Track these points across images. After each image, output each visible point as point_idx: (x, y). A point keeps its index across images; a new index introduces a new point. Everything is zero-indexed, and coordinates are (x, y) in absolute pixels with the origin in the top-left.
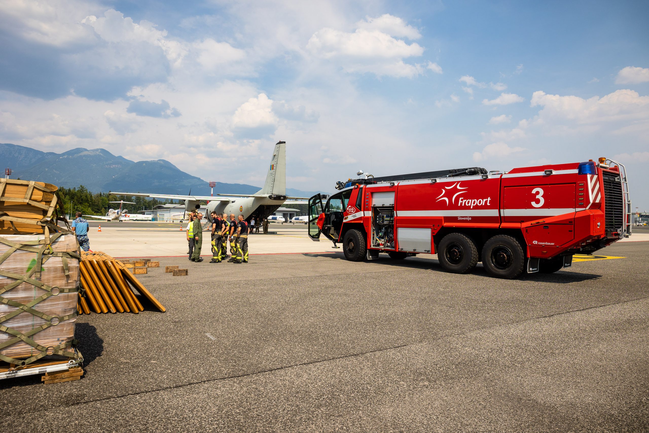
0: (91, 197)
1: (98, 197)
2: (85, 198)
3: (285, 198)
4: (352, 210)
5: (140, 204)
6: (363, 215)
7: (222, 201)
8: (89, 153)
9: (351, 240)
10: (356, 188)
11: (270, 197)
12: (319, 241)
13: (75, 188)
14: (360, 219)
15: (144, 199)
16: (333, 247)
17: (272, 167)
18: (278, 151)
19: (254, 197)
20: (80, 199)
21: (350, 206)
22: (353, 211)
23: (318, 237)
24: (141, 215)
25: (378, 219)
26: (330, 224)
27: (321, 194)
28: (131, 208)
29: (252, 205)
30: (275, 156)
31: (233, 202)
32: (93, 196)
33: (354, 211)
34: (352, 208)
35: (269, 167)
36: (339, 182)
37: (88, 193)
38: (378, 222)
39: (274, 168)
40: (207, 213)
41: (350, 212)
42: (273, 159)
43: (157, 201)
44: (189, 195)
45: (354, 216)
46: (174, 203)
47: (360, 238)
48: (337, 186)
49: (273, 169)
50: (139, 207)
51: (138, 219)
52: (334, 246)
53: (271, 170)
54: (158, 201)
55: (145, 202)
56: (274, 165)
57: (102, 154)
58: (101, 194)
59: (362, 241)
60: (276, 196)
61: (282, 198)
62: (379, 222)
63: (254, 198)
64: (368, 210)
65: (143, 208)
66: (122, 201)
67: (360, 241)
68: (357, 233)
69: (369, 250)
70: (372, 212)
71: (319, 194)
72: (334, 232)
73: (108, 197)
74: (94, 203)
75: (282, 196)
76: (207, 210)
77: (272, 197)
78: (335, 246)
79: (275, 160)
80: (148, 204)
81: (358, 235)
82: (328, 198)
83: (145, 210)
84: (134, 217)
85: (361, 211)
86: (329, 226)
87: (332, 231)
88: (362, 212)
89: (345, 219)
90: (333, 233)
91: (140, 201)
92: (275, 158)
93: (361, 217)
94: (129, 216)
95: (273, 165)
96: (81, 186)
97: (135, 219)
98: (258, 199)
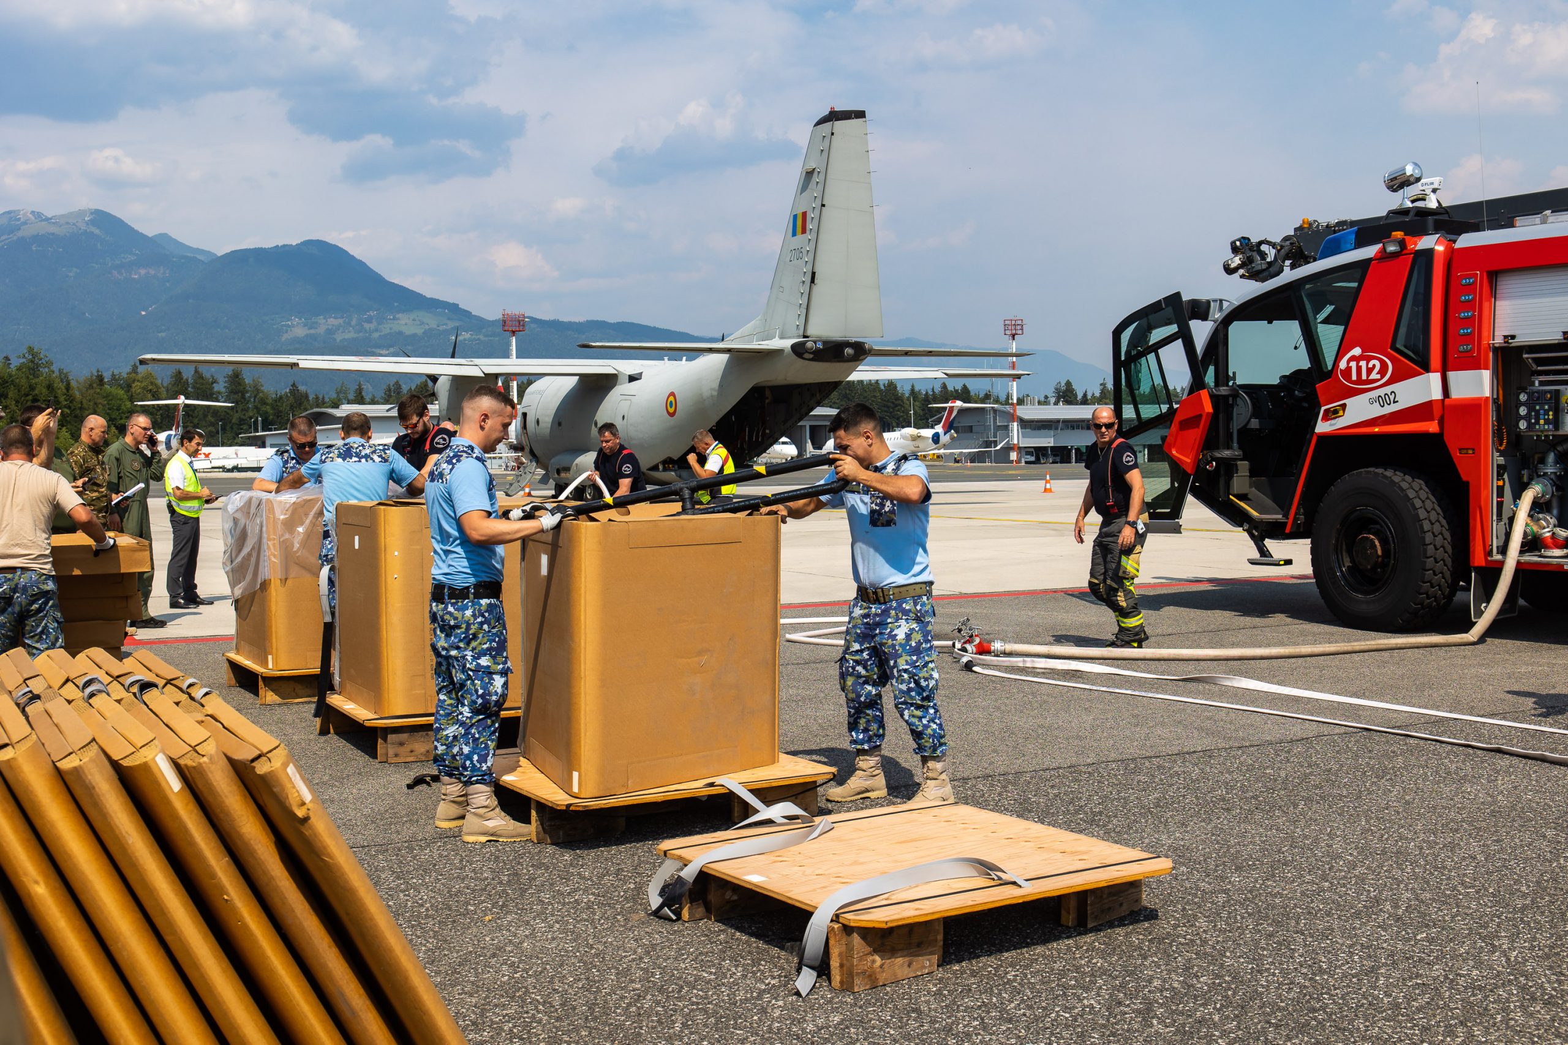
0: (68, 387)
1: (91, 386)
2: (45, 391)
3: (860, 352)
4: (1370, 371)
5: (247, 410)
6: (1437, 394)
7: (584, 378)
8: (53, 229)
9: (1366, 523)
10: (1394, 255)
11: (798, 350)
12: (1177, 530)
13: (7, 358)
14: (1422, 411)
15: (258, 391)
16: (1253, 562)
17: (800, 224)
18: (826, 153)
19: (728, 351)
20: (30, 397)
21: (1357, 351)
22: (1374, 375)
23: (1176, 513)
24: (253, 448)
25: (1523, 411)
26: (1229, 447)
27: (1185, 298)
28: (212, 424)
29: (721, 385)
30: (810, 174)
31: (632, 378)
32: (73, 384)
33: (1383, 371)
34: (1368, 359)
35: (784, 222)
36: (1245, 240)
37: (57, 374)
38: (1523, 425)
39: (810, 226)
40: (525, 427)
41: (1360, 381)
42: (804, 187)
43: (307, 396)
44: (453, 356)
45: (1383, 401)
46: (368, 400)
47: (1422, 514)
48: (1237, 261)
49: (804, 231)
50: (242, 421)
51: (243, 463)
52: (1255, 555)
53: (794, 234)
54: (311, 397)
55: (263, 402)
56: (810, 215)
57: (97, 231)
58: (100, 379)
59: (1437, 528)
60: (825, 343)
61: (849, 351)
62: (1530, 426)
63: (725, 357)
64: (1472, 363)
65: (256, 422)
66: (182, 397)
67: (1426, 526)
68: (1404, 485)
69: (1478, 570)
70: (1495, 374)
71: (1177, 295)
72: (1251, 487)
73: (129, 386)
74: (78, 412)
75: (848, 344)
76: (525, 415)
77: (807, 351)
78: (1264, 552)
79: (814, 191)
80: (273, 408)
81: (1411, 494)
82: (1217, 315)
83: (263, 430)
84: (225, 458)
85: (1427, 369)
86: (1226, 453)
87: (1240, 481)
88: (1435, 378)
89: (1326, 418)
90: (1245, 490)
91: (243, 397)
92: (812, 184)
93: (1430, 404)
94: (207, 456)
95: (804, 214)
96: (30, 350)
97: (229, 464)
98: (742, 359)
